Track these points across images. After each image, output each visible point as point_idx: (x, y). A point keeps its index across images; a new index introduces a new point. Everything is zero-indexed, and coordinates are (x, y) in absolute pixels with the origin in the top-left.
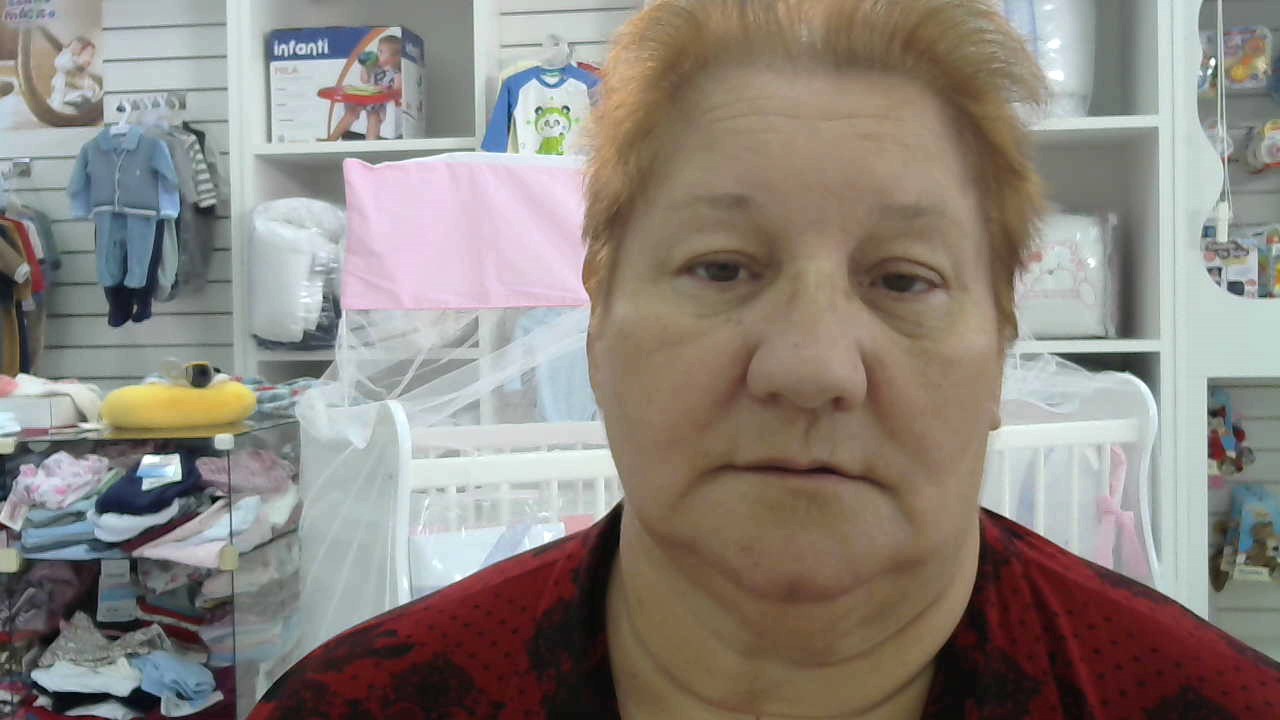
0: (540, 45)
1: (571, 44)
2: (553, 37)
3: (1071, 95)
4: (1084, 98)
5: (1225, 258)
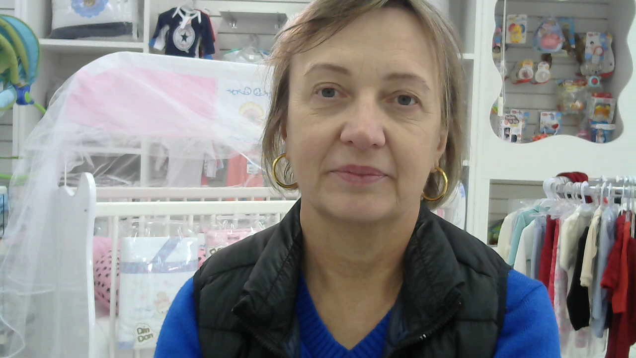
5: (511, 123)
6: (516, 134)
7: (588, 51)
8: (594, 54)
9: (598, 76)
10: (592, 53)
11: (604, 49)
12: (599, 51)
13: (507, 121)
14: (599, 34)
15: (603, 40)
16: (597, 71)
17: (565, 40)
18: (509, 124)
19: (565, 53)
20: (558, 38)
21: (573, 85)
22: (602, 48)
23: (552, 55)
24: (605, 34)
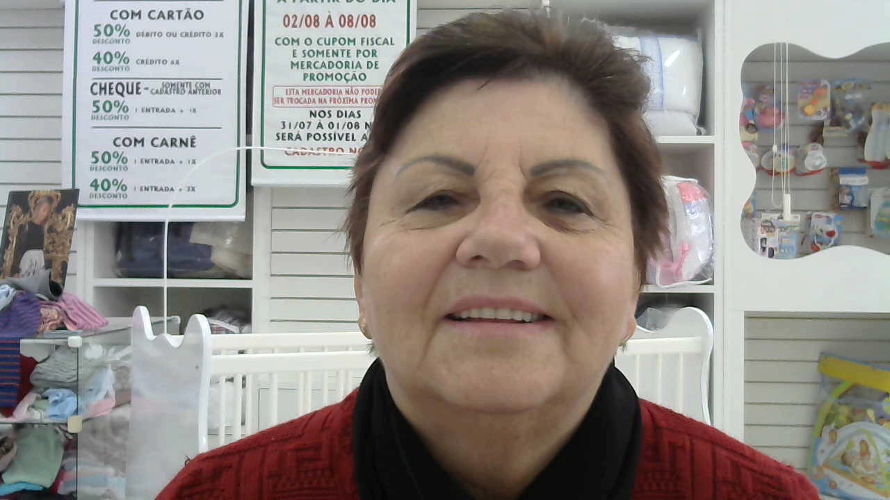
5: (767, 232)
6: (775, 247)
13: (764, 228)
18: (765, 232)
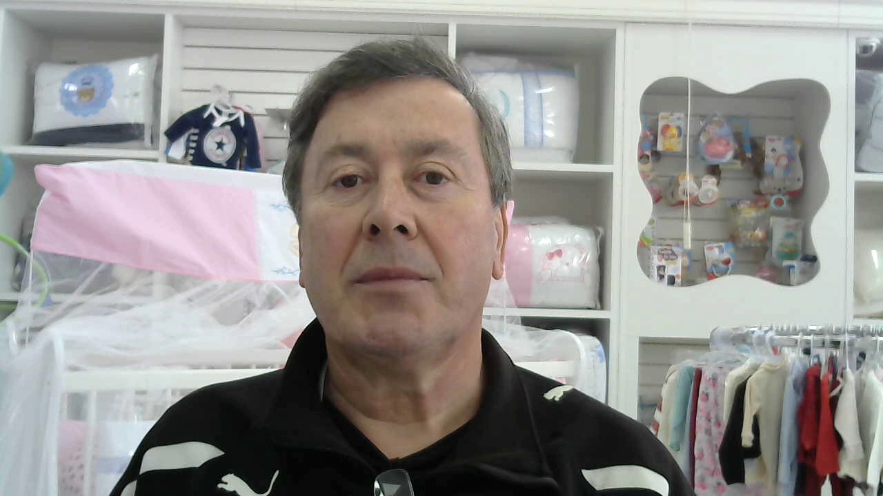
0: (209, 91)
1: (231, 92)
2: (218, 88)
3: (562, 149)
4: (571, 152)
5: (666, 260)
6: (674, 274)
7: (769, 161)
8: (776, 164)
9: (783, 195)
10: (774, 164)
11: (791, 158)
12: (784, 161)
13: (661, 256)
14: (783, 139)
15: (789, 147)
16: (782, 188)
17: (737, 146)
18: (663, 261)
19: (738, 165)
20: (728, 144)
21: (750, 207)
22: (787, 157)
23: (720, 167)
24: (791, 138)
